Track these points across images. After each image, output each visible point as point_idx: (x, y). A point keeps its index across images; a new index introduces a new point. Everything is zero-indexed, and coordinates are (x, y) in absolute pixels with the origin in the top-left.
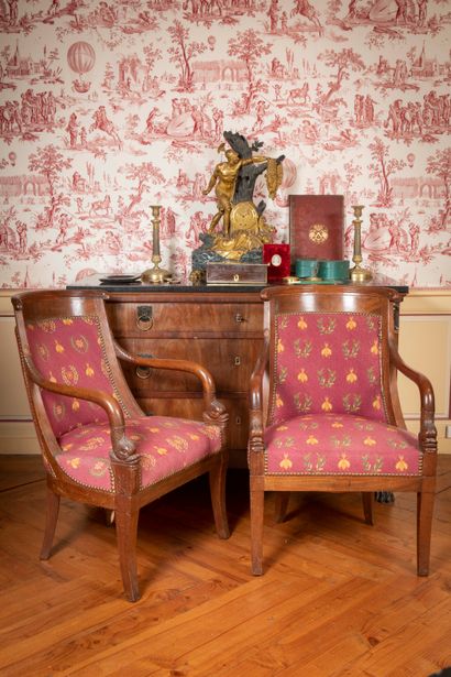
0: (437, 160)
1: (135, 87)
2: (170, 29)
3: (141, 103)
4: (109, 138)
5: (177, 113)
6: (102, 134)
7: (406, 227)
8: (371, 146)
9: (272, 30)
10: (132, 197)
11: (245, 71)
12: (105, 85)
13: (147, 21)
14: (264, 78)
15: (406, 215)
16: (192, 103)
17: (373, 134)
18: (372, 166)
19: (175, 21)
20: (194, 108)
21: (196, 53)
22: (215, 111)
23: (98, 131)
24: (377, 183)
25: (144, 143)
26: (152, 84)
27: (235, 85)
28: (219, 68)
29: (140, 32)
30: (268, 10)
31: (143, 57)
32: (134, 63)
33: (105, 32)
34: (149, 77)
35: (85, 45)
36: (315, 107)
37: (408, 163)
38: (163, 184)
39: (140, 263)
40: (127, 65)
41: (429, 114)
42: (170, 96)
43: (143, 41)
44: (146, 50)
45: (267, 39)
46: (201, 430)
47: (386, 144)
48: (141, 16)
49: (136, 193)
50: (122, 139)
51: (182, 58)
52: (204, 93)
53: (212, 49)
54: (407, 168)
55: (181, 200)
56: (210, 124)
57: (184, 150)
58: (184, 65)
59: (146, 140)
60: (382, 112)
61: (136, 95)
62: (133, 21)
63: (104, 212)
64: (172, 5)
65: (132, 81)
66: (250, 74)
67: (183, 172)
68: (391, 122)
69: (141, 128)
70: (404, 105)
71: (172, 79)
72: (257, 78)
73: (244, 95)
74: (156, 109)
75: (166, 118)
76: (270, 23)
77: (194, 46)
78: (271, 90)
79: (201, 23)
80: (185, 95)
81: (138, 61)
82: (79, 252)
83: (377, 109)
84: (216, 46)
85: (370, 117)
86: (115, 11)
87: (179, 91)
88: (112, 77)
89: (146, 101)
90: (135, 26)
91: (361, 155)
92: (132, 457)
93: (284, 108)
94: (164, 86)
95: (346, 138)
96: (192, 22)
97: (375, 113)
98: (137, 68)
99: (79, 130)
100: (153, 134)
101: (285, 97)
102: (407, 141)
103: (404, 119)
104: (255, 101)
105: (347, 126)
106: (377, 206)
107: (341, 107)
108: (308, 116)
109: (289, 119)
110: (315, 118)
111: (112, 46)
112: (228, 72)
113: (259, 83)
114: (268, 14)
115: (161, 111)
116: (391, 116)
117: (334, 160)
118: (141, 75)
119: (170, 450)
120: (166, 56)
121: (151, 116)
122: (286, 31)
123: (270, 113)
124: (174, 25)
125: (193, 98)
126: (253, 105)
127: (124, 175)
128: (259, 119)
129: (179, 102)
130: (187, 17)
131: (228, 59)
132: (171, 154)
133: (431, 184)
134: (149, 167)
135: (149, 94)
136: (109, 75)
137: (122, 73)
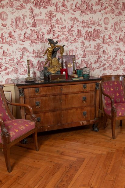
0: (96, 46)
1: (20, 25)
2: (29, 9)
3: (22, 30)
4: (13, 40)
5: (32, 33)
6: (11, 39)
7: (89, 63)
8: (81, 42)
9: (56, 11)
10: (20, 57)
11: (50, 22)
12: (11, 25)
13: (23, 6)
14: (54, 24)
15: (89, 60)
16: (36, 30)
17: (81, 39)
18: (81, 47)
19: (30, 7)
20: (37, 32)
21: (37, 16)
22: (42, 33)
23: (10, 38)
24: (82, 52)
25: (23, 42)
26: (25, 25)
27: (47, 25)
28: (43, 21)
29: (21, 10)
30: (55, 5)
31: (22, 17)
32: (19, 18)
33: (10, 9)
34: (24, 23)
35: (5, 12)
36: (68, 32)
37: (90, 46)
38: (29, 53)
39: (23, 75)
40: (17, 19)
41: (94, 34)
42: (30, 28)
43: (22, 12)
44: (23, 15)
45: (55, 13)
46: (29, 123)
47: (84, 42)
48: (21, 5)
49: (21, 56)
50: (17, 41)
51: (33, 17)
52: (39, 28)
53: (41, 15)
54: (89, 48)
55: (34, 57)
56: (41, 36)
57: (35, 44)
58: (34, 20)
59: (24, 41)
60: (83, 33)
61: (20, 28)
62: (18, 6)
63: (13, 62)
64: (29, 2)
65: (19, 24)
66: (51, 23)
67: (34, 50)
68: (85, 36)
69: (22, 37)
70: (88, 32)
71: (30, 23)
72: (53, 24)
73: (50, 28)
74: (26, 32)
75: (29, 34)
76: (56, 9)
77: (36, 14)
78: (57, 27)
79: (38, 8)
80: (34, 28)
81: (21, 18)
82: (6, 73)
83: (82, 33)
84: (42, 14)
85: (81, 35)
86: (13, 3)
87: (32, 27)
88: (13, 22)
89: (23, 30)
90: (19, 8)
91: (79, 45)
92: (7, 134)
93: (60, 32)
94: (28, 25)
95: (75, 40)
96: (35, 7)
97: (82, 34)
98: (20, 20)
99: (4, 38)
100: (26, 39)
101: (60, 29)
102: (89, 41)
103: (88, 35)
104: (53, 30)
105: (75, 37)
106: (83, 57)
107: (74, 32)
108: (66, 34)
109: (61, 35)
110: (68, 35)
111: (13, 13)
112: (45, 22)
113: (53, 25)
114: (55, 6)
115: (28, 32)
116: (85, 35)
117: (72, 46)
118: (22, 22)
119: (19, 130)
120: (29, 17)
121: (25, 34)
122: (60, 11)
123: (56, 33)
124: (30, 8)
125: (36, 29)
126: (52, 31)
127: (18, 51)
128: (54, 35)
129: (32, 30)
130: (34, 6)
131: (45, 18)
132: (31, 45)
133: (95, 52)
134: (25, 49)
135: (24, 28)
136: (12, 22)
137: (16, 21)
